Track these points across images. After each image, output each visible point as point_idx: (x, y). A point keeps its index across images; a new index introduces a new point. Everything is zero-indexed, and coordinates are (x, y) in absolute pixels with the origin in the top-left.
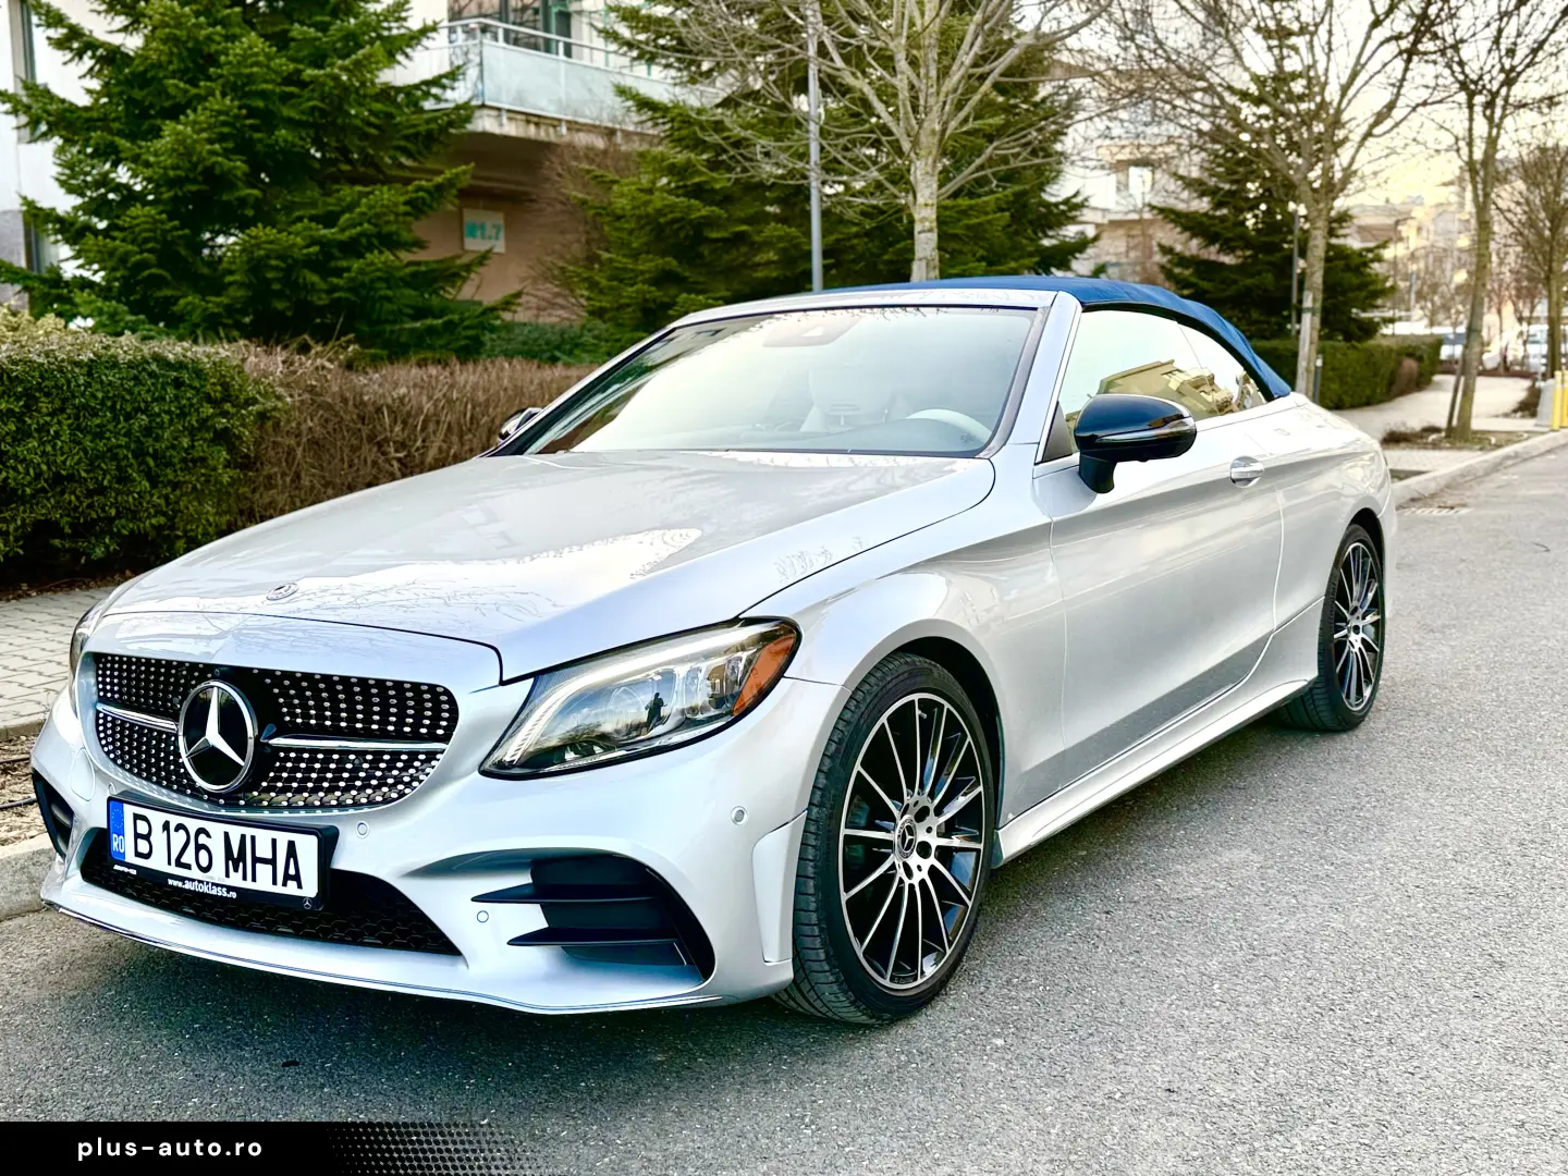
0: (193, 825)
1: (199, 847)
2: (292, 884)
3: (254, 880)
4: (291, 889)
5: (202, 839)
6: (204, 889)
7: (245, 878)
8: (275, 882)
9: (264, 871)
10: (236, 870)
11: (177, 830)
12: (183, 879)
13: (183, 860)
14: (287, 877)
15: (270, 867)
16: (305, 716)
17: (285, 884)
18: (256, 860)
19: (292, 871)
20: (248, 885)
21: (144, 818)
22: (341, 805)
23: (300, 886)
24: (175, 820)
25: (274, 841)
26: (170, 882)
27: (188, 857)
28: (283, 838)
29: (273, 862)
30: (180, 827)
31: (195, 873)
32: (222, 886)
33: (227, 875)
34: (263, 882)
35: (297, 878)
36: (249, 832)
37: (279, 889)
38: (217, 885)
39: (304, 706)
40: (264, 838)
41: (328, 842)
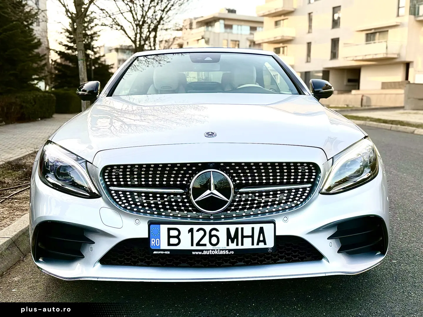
0: (208, 228)
1: (212, 236)
2: (261, 244)
3: (242, 245)
5: (214, 233)
6: (216, 253)
7: (237, 245)
8: (253, 244)
9: (247, 241)
10: (233, 242)
11: (197, 231)
12: (202, 251)
13: (201, 243)
14: (259, 241)
15: (250, 239)
17: (258, 244)
18: (243, 237)
19: (261, 239)
20: (240, 247)
21: (175, 229)
24: (196, 227)
25: (253, 229)
26: (194, 253)
27: (206, 240)
28: (257, 227)
29: (252, 237)
30: (199, 229)
31: (209, 247)
32: (226, 250)
33: (228, 245)
34: (247, 244)
35: (264, 241)
36: (240, 226)
37: (255, 246)
38: (223, 250)
40: (247, 229)
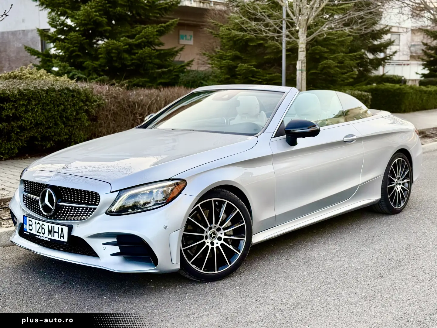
0: (41, 223)
1: (43, 228)
2: (62, 238)
3: (54, 237)
4: (62, 239)
5: (43, 226)
6: (43, 238)
7: (52, 236)
8: (58, 238)
9: (56, 234)
10: (50, 234)
11: (38, 224)
12: (39, 236)
13: (39, 231)
14: (61, 236)
15: (57, 234)
16: (68, 198)
17: (60, 238)
18: (54, 232)
19: (62, 235)
20: (53, 238)
21: (31, 221)
22: (74, 220)
23: (64, 239)
24: (37, 221)
25: (58, 228)
26: (36, 236)
27: (40, 231)
28: (60, 227)
29: (58, 233)
30: (38, 223)
31: (41, 234)
32: (47, 238)
33: (48, 235)
34: (56, 237)
35: (63, 237)
36: (53, 225)
37: (59, 239)
38: (46, 238)
39: (68, 196)
40: (56, 227)
41: (70, 228)
